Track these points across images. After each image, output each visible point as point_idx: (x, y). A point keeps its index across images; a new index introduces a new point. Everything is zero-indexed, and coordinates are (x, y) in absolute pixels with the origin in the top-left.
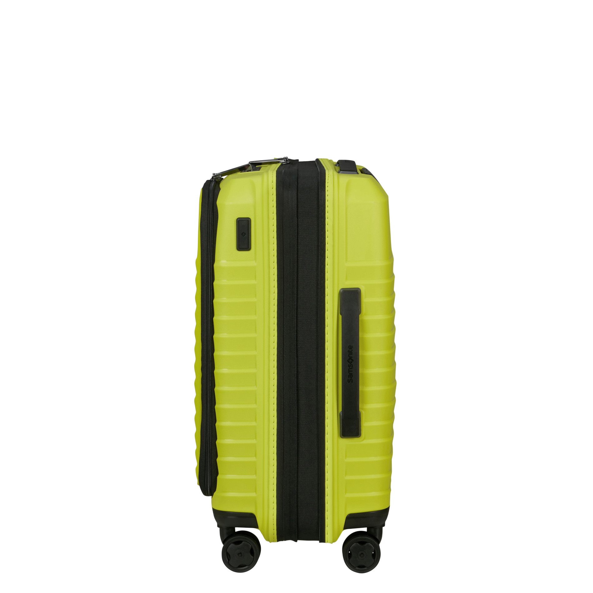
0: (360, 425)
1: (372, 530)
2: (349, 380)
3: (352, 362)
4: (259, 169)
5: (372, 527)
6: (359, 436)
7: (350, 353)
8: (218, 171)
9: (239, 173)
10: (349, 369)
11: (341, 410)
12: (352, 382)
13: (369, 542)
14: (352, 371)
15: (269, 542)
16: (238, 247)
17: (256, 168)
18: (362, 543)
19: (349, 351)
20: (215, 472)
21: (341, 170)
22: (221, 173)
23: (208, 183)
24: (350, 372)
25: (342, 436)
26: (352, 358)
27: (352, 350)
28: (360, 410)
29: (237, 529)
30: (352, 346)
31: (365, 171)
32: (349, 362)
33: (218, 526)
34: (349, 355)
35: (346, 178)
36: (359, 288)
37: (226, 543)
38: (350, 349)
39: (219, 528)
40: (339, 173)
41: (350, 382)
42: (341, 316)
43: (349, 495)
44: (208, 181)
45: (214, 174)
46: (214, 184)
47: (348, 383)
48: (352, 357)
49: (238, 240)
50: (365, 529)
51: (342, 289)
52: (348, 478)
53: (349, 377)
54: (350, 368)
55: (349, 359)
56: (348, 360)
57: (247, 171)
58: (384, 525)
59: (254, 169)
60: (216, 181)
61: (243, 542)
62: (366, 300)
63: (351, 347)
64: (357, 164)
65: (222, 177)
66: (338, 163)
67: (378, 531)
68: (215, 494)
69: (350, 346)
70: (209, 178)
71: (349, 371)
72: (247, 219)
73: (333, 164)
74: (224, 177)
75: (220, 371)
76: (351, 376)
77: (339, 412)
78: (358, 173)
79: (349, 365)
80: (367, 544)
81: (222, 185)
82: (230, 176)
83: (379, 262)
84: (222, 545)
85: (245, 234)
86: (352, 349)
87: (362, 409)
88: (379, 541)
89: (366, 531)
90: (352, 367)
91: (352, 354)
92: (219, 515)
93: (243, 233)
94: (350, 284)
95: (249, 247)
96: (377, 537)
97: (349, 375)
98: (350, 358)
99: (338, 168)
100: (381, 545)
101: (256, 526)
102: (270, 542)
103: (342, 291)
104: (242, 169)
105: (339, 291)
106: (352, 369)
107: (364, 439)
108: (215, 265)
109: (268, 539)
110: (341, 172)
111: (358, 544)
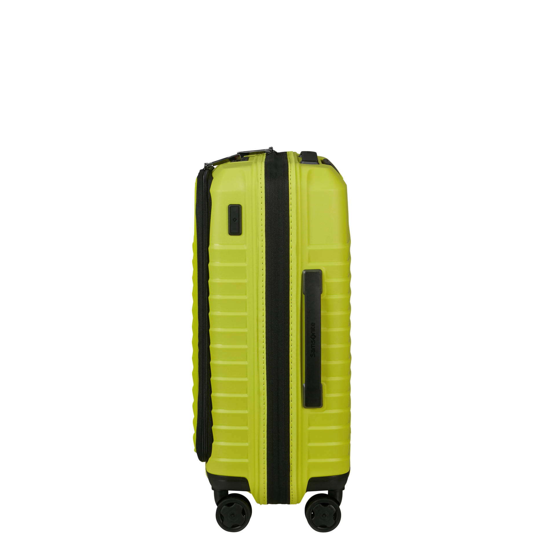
0: (322, 397)
1: (333, 493)
2: (312, 355)
3: (314, 338)
4: (247, 159)
5: (333, 491)
6: (320, 407)
7: (313, 329)
8: (209, 161)
9: (229, 163)
11: (305, 383)
12: (315, 357)
13: (330, 504)
14: (314, 347)
15: (259, 504)
16: (230, 232)
17: (245, 157)
18: (325, 505)
19: (312, 328)
20: (210, 439)
22: (213, 162)
23: (202, 172)
24: (313, 348)
25: (305, 407)
26: (315, 335)
27: (315, 327)
28: (323, 383)
29: (230, 492)
30: (315, 324)
31: (326, 162)
32: (311, 338)
33: (213, 489)
34: (312, 332)
35: (307, 168)
36: (320, 270)
37: (220, 504)
38: (313, 326)
39: (213, 491)
40: (301, 163)
43: (311, 461)
44: (201, 171)
45: (206, 164)
46: (208, 173)
47: (311, 357)
48: (314, 334)
49: (230, 225)
50: (326, 492)
51: (305, 270)
52: (311, 444)
53: (312, 352)
54: (313, 343)
55: (312, 335)
56: (311, 337)
57: (237, 161)
58: (344, 489)
59: (243, 159)
60: (209, 169)
61: (235, 504)
62: (327, 281)
64: (318, 155)
65: (214, 166)
66: (301, 154)
67: (338, 494)
68: (210, 459)
69: (313, 323)
70: (202, 167)
71: (312, 346)
72: (238, 206)
73: (297, 155)
74: (215, 167)
75: (215, 346)
76: (314, 351)
77: (303, 384)
78: (319, 164)
79: (312, 341)
80: (329, 505)
81: (214, 174)
82: (221, 165)
83: (338, 246)
84: (217, 507)
85: (236, 219)
87: (325, 382)
88: (339, 503)
89: (327, 494)
90: (315, 343)
91: (314, 331)
92: (213, 478)
93: (235, 218)
94: (312, 266)
95: (240, 232)
96: (338, 500)
97: (312, 350)
99: (301, 159)
100: (341, 507)
101: (248, 489)
102: (261, 505)
103: (304, 272)
104: (233, 159)
105: (302, 272)
106: (314, 344)
107: (326, 409)
108: (210, 248)
109: (259, 502)
110: (303, 162)
111: (321, 505)
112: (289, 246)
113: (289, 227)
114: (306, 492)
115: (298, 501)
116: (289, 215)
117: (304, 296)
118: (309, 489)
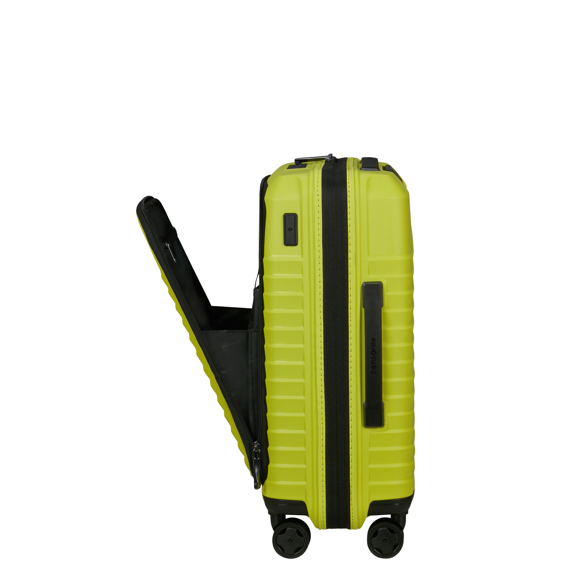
0: (383, 416)
1: (396, 517)
2: (372, 372)
3: (375, 354)
4: (305, 166)
5: (395, 514)
6: (382, 426)
7: (373, 345)
9: (285, 170)
10: (372, 360)
11: (365, 401)
12: (375, 374)
14: (375, 363)
15: (318, 529)
16: (285, 242)
17: (302, 164)
19: (372, 343)
20: (266, 461)
21: (363, 167)
24: (373, 364)
25: (366, 426)
26: (376, 351)
27: (375, 343)
28: (383, 401)
29: (287, 517)
30: (375, 339)
31: (388, 168)
32: (372, 354)
33: (269, 513)
34: (372, 347)
35: (368, 175)
36: (381, 282)
37: (277, 529)
38: (373, 341)
39: (270, 515)
40: (360, 170)
41: (373, 373)
42: (364, 309)
43: (372, 483)
47: (371, 374)
48: (375, 349)
49: (285, 235)
50: (389, 516)
51: (365, 283)
52: (372, 466)
53: (372, 369)
55: (372, 351)
58: (407, 513)
59: (300, 166)
62: (388, 294)
63: (373, 340)
64: (379, 161)
66: (362, 160)
67: (401, 518)
68: (266, 482)
69: (373, 338)
71: (372, 363)
72: (294, 215)
73: (357, 161)
76: (374, 367)
77: (363, 403)
78: (380, 170)
79: (372, 357)
83: (400, 257)
84: (273, 532)
85: (292, 229)
86: (375, 341)
87: (385, 400)
88: (402, 528)
89: (390, 518)
90: (375, 359)
91: (375, 346)
92: (269, 502)
93: (290, 228)
94: (372, 278)
95: (296, 242)
96: (401, 525)
97: (372, 367)
98: (374, 350)
99: (361, 165)
101: (306, 514)
102: (320, 529)
103: (364, 285)
105: (361, 285)
107: (387, 429)
108: (264, 259)
109: (317, 526)
110: (363, 168)
112: (348, 258)
113: (348, 237)
114: (367, 517)
115: (359, 527)
116: (347, 224)
117: (363, 309)
118: (370, 513)
